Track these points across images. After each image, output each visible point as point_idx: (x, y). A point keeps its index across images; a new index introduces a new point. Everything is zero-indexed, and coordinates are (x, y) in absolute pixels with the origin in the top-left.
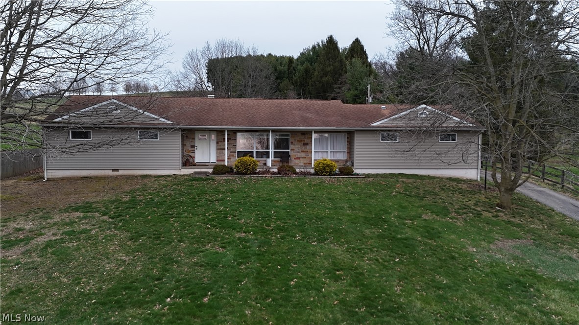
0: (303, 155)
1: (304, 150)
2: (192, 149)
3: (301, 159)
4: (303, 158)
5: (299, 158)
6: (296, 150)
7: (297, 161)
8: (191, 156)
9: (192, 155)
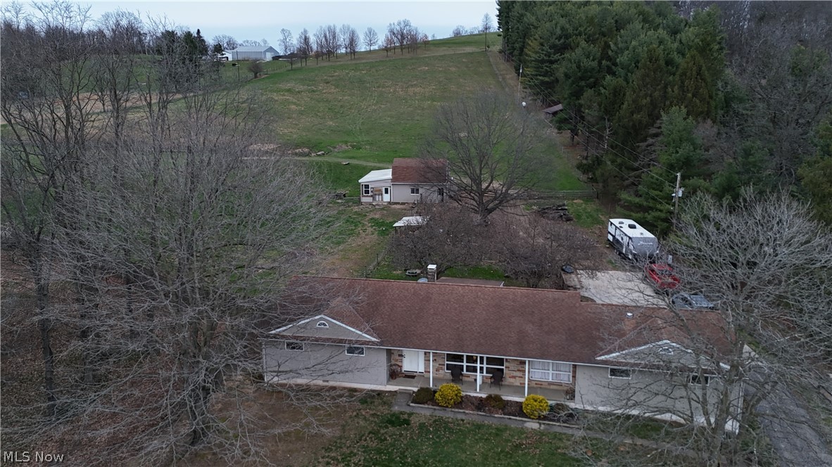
0: (519, 374)
1: (521, 369)
2: (400, 358)
3: (517, 378)
4: (520, 377)
5: (514, 377)
6: (512, 368)
7: (512, 380)
8: (398, 365)
9: (400, 364)
